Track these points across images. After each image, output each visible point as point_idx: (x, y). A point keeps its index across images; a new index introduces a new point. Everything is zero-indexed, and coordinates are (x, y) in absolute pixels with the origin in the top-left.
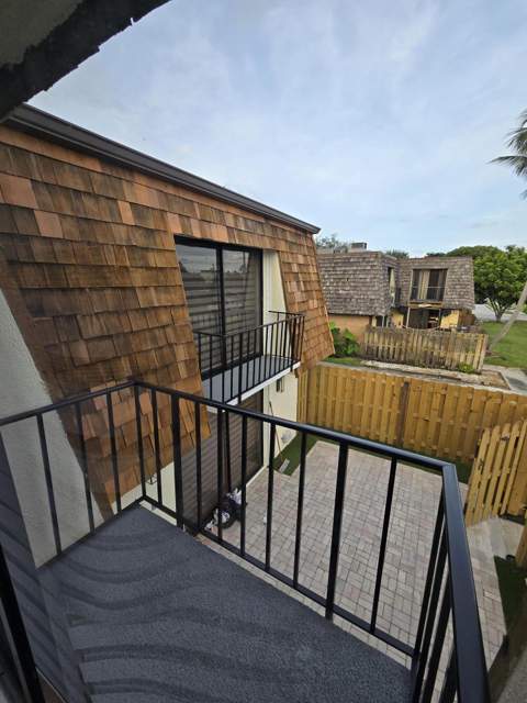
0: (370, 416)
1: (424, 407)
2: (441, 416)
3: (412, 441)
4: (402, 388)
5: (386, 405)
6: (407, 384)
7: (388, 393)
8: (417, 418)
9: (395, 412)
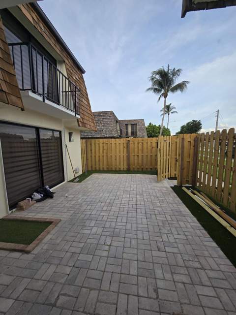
0: (116, 159)
1: (136, 150)
2: (143, 153)
3: (134, 167)
4: (127, 143)
5: (122, 153)
6: (129, 140)
7: (122, 147)
8: (134, 156)
9: (126, 154)
